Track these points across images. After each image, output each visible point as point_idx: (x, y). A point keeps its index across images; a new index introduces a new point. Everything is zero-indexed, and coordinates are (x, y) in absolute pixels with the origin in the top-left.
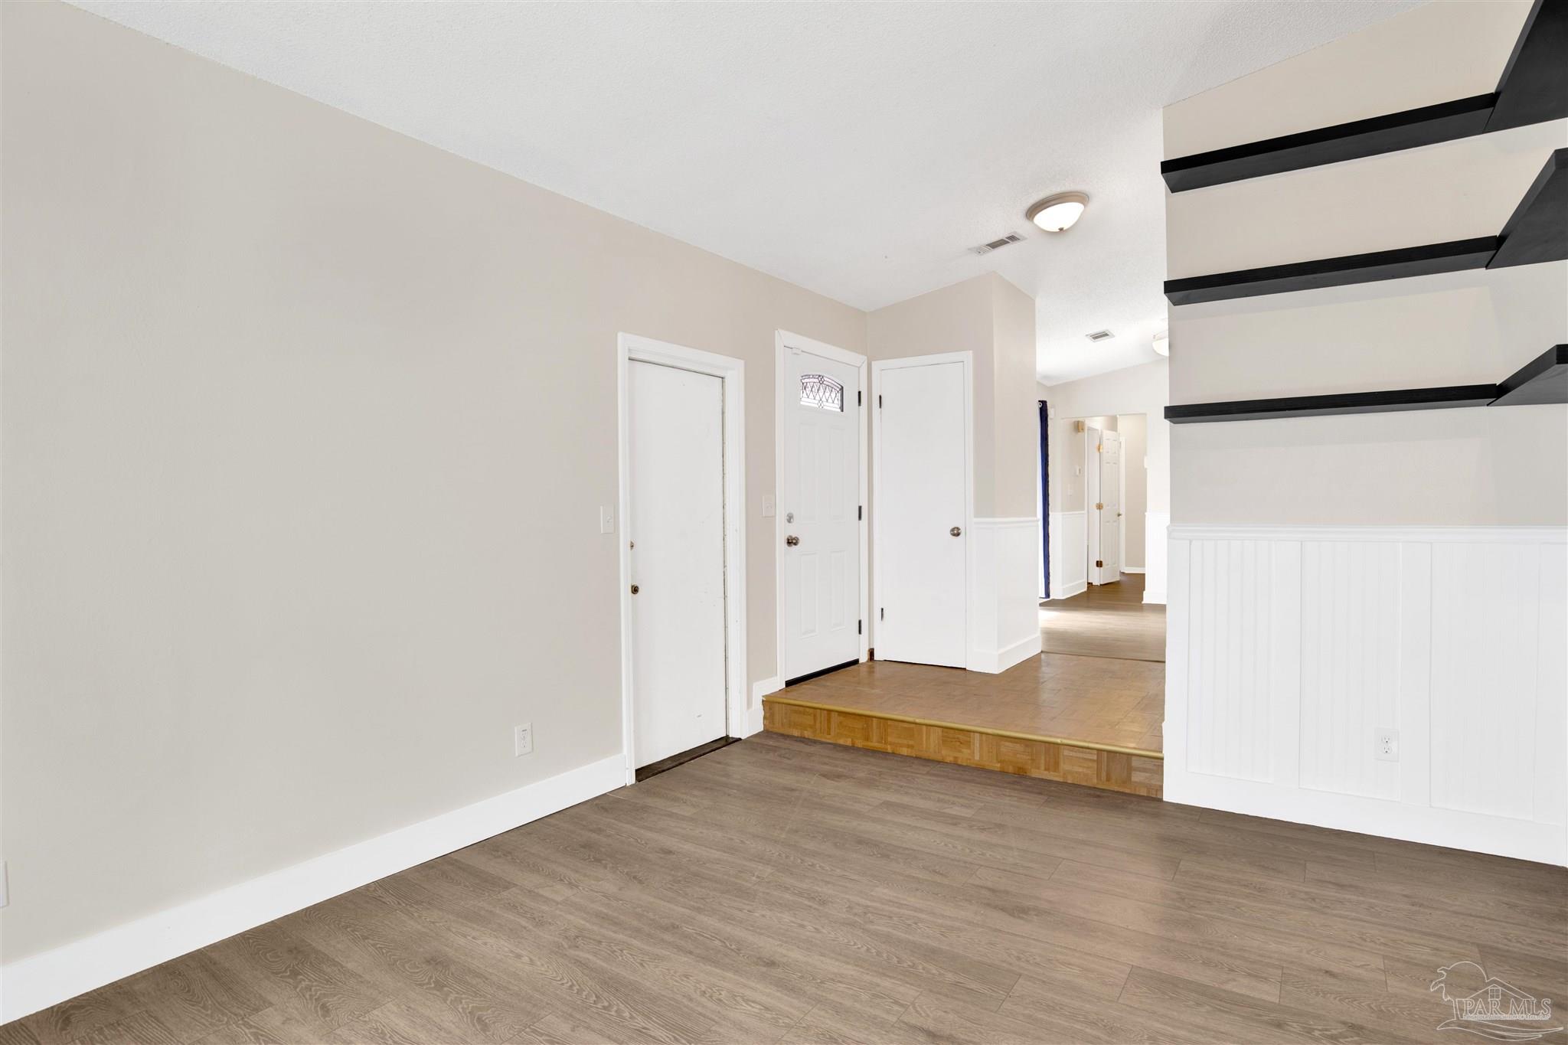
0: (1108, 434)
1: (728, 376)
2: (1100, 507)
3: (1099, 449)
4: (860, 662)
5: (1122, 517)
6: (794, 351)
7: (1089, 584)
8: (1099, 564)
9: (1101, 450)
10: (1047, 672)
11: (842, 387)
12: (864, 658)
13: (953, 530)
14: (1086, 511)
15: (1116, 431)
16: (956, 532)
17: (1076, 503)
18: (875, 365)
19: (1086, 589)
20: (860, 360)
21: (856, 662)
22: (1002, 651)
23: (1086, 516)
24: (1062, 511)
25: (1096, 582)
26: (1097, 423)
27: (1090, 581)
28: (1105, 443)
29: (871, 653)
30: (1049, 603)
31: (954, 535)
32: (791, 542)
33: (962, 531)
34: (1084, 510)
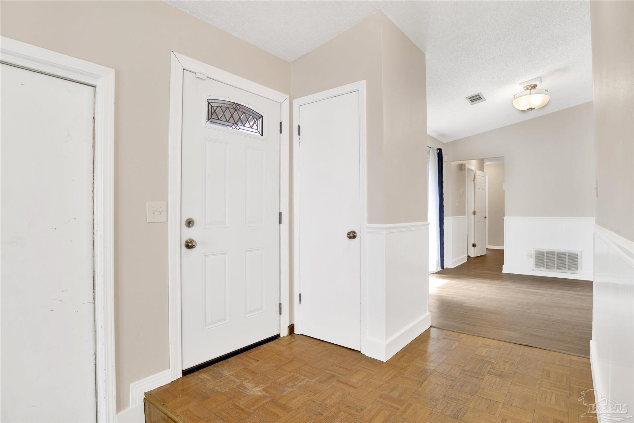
0: (479, 173)
1: (98, 83)
2: (474, 213)
3: (474, 181)
4: (281, 336)
5: (487, 219)
6: (198, 75)
7: (469, 257)
8: (474, 245)
9: (475, 182)
10: (432, 347)
11: (262, 117)
12: (284, 333)
13: (349, 234)
14: (466, 216)
15: (484, 171)
16: (352, 235)
17: (460, 211)
18: (296, 102)
19: (466, 261)
20: (282, 97)
21: (277, 337)
22: (390, 340)
23: (467, 218)
24: (452, 216)
25: (473, 255)
26: (473, 165)
27: (469, 255)
28: (477, 177)
29: (291, 328)
30: (444, 271)
31: (350, 238)
32: (190, 245)
33: (358, 235)
34: (465, 215)
